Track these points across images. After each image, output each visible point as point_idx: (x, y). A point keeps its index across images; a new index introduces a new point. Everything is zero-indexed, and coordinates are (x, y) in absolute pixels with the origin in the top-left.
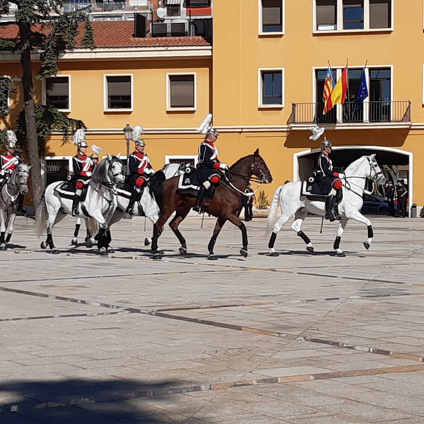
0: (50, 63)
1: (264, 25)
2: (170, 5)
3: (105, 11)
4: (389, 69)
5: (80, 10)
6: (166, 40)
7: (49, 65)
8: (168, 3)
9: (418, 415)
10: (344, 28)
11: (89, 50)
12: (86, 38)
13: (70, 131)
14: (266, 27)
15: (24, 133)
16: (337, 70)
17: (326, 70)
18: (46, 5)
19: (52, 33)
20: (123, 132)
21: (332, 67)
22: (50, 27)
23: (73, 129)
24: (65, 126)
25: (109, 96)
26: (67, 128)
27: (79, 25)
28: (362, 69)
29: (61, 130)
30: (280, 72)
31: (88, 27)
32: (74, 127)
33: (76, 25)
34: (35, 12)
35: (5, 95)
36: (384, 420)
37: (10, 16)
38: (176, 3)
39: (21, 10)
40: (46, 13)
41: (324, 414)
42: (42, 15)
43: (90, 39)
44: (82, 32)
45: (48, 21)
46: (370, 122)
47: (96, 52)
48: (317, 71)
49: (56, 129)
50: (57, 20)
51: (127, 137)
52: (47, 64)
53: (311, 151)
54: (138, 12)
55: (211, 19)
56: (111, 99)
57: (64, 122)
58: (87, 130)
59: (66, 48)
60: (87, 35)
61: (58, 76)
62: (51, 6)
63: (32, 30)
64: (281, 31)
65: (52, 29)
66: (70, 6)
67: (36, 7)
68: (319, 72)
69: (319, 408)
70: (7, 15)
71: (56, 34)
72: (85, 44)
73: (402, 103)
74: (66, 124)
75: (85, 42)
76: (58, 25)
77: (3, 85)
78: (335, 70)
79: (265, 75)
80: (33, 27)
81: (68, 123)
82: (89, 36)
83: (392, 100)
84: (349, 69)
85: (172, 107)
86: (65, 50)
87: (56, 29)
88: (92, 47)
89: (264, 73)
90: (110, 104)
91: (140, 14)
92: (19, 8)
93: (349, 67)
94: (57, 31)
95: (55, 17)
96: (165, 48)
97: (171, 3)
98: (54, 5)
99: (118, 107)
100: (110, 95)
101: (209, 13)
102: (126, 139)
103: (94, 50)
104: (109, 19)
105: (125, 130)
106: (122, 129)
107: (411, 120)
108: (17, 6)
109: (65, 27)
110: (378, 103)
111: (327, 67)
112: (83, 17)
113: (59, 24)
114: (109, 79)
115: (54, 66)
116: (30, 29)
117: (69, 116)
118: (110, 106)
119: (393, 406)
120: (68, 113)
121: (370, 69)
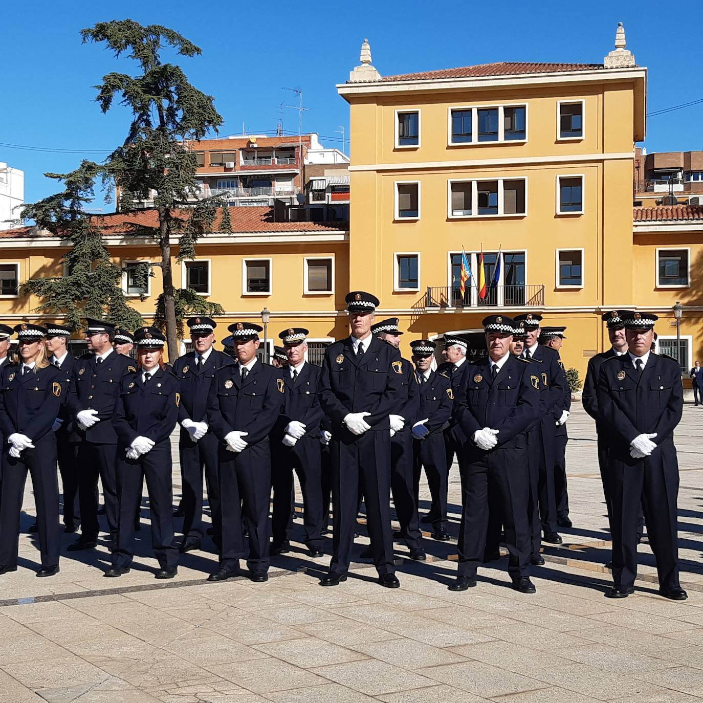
0: (188, 248)
1: (400, 210)
2: (315, 190)
3: (251, 196)
4: (523, 253)
5: (218, 196)
6: (305, 225)
7: (187, 249)
8: (313, 189)
9: (458, 603)
10: (479, 213)
11: (227, 235)
12: (223, 224)
13: (208, 314)
14: (402, 212)
15: (163, 316)
16: (472, 254)
17: (461, 255)
18: (184, 192)
19: (190, 219)
20: (261, 316)
21: (466, 252)
22: (188, 213)
23: (211, 312)
24: (203, 309)
25: (248, 280)
26: (206, 312)
27: (217, 210)
28: (496, 253)
29: (199, 313)
30: (416, 256)
31: (226, 212)
32: (212, 310)
33: (214, 211)
34: (174, 198)
35: (144, 279)
36: (422, 608)
37: (149, 201)
38: (321, 188)
39: (160, 196)
40: (184, 198)
41: (365, 602)
42: (180, 201)
43: (228, 225)
44: (219, 216)
45: (187, 206)
46: (505, 305)
47: (235, 237)
48: (452, 255)
49: (194, 313)
50: (195, 206)
51: (265, 321)
52: (185, 248)
53: (439, 336)
54: (277, 197)
55: (349, 204)
56: (250, 282)
57: (203, 305)
58: (226, 313)
59: (204, 233)
60: (224, 220)
61: (195, 260)
62: (190, 192)
63: (171, 215)
64: (417, 216)
65: (191, 214)
66: (217, 191)
67: (175, 193)
68: (454, 256)
69: (362, 597)
70: (147, 199)
71: (195, 219)
72: (223, 229)
73: (533, 287)
74: (205, 307)
75: (223, 227)
76: (196, 210)
77: (143, 270)
78: (469, 255)
79: (401, 259)
80: (172, 212)
81: (206, 307)
82: (227, 221)
83: (526, 284)
84: (485, 254)
85: (310, 290)
86: (203, 235)
87: (194, 215)
88: (230, 232)
89: (399, 257)
90: (249, 287)
91: (280, 199)
92: (159, 194)
93: (483, 251)
94: (195, 216)
95: (194, 203)
96: (303, 233)
97: (316, 189)
98: (193, 191)
99: (257, 291)
100: (249, 278)
101: (348, 198)
102: (263, 322)
103: (231, 235)
104: (255, 204)
105: (262, 313)
106: (260, 313)
107: (545, 304)
108: (156, 192)
109: (203, 213)
110: (509, 287)
111: (461, 252)
112: (220, 203)
113: (198, 209)
114: (249, 263)
115: (192, 250)
116: (169, 215)
117: (208, 300)
118: (249, 289)
119: (437, 595)
120: (206, 297)
121: (505, 254)
